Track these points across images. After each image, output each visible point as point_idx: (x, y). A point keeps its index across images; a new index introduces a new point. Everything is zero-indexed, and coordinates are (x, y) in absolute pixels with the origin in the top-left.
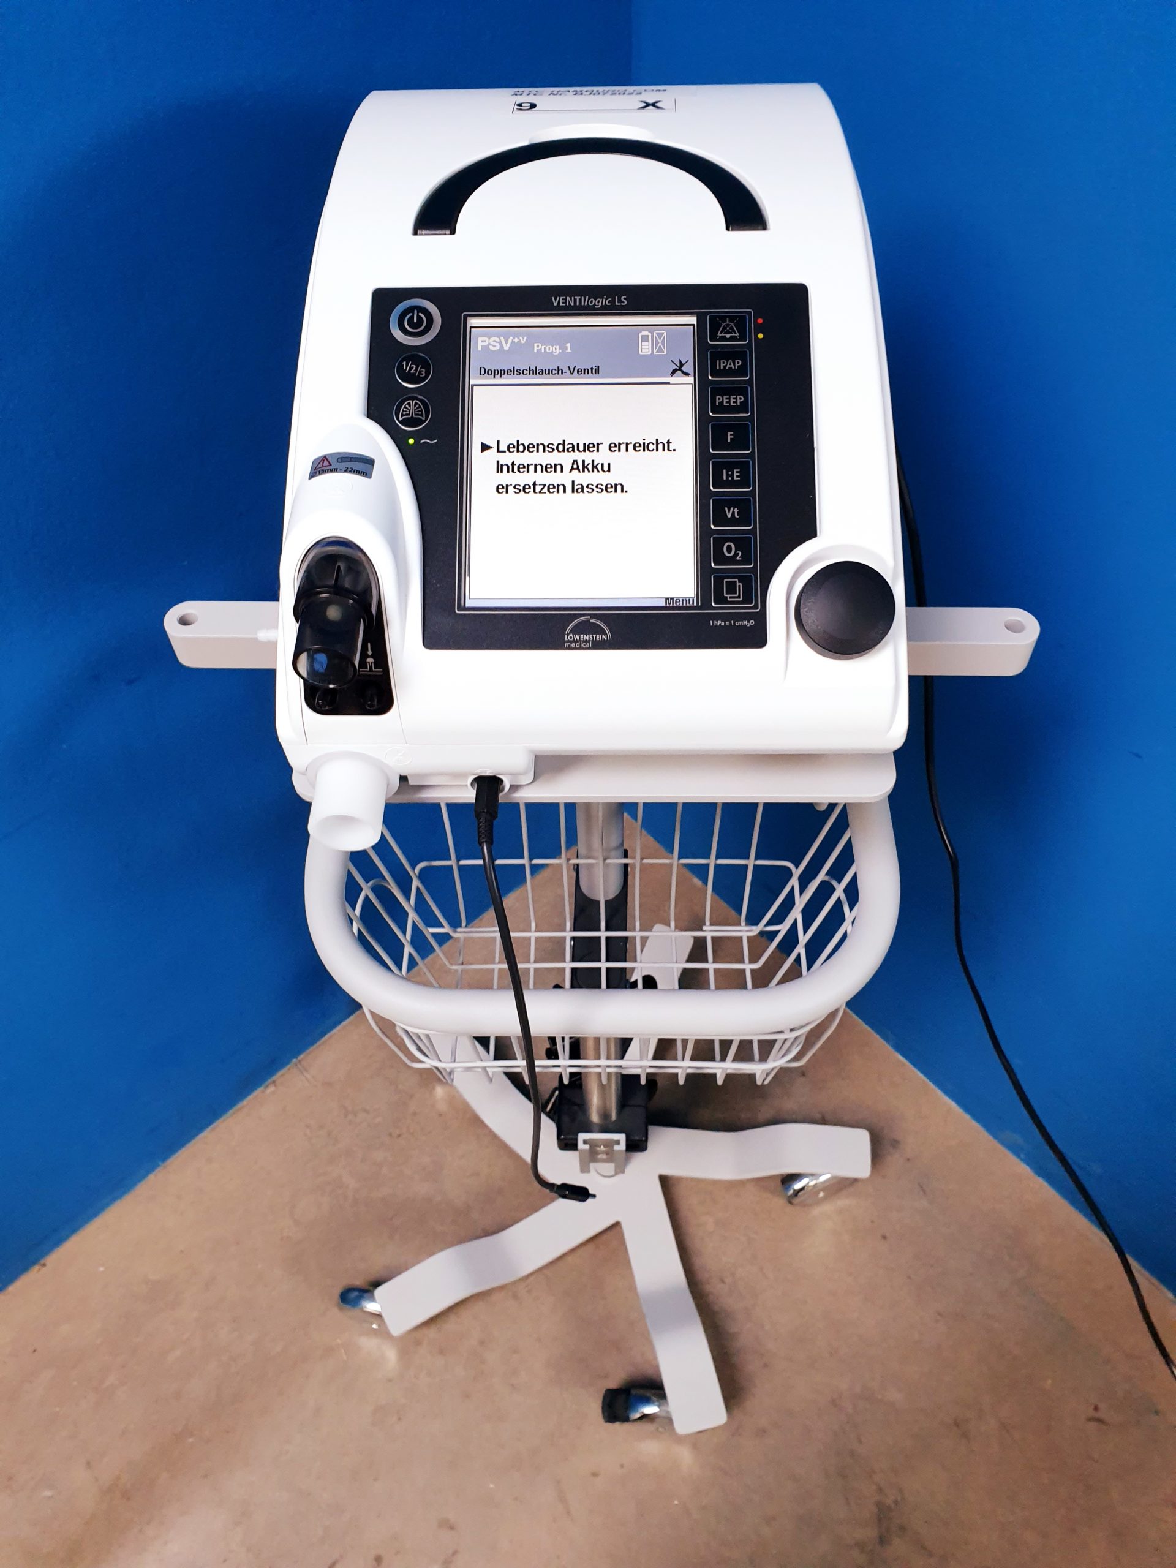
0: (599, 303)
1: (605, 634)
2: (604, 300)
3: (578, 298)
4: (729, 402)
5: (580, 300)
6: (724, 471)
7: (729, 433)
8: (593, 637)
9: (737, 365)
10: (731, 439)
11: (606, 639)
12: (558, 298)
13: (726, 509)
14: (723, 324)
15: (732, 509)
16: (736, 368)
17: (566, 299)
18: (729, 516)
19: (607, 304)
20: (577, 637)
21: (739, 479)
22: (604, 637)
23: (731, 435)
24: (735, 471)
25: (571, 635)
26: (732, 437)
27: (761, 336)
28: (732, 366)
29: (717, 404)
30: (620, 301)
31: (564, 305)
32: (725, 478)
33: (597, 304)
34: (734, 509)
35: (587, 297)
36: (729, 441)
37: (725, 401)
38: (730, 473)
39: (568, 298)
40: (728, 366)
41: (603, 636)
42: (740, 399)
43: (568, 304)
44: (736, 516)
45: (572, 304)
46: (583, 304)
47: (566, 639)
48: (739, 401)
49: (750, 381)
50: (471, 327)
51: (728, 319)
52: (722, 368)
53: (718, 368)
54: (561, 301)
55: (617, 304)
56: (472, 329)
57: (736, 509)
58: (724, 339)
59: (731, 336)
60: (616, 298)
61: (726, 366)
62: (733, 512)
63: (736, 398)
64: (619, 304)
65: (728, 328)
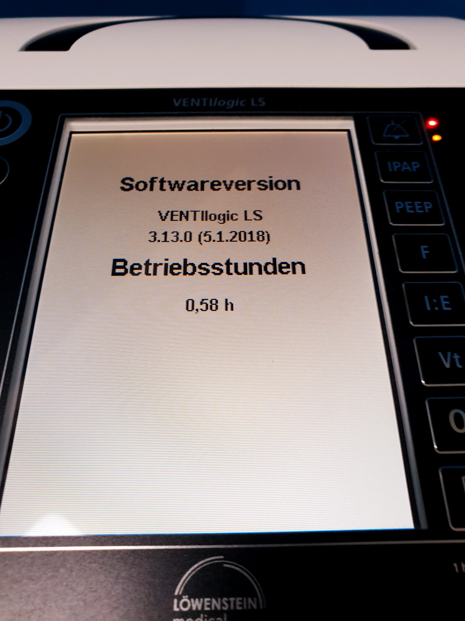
0: (231, 104)
1: (253, 595)
2: (237, 102)
3: (205, 100)
4: (414, 209)
5: (208, 102)
6: (426, 298)
7: (423, 247)
8: (229, 602)
9: (414, 167)
10: (426, 254)
11: (255, 606)
12: (180, 100)
13: (440, 354)
14: (388, 126)
15: (449, 354)
16: (415, 170)
17: (190, 101)
18: (447, 365)
19: (241, 104)
20: (196, 604)
21: (450, 309)
22: (252, 603)
23: (425, 249)
24: (442, 297)
25: (185, 599)
26: (427, 252)
27: (437, 138)
28: (408, 168)
29: (398, 211)
30: (256, 102)
31: (188, 106)
32: (429, 308)
33: (228, 104)
34: (452, 355)
35: (216, 99)
36: (424, 257)
37: (408, 207)
38: (435, 301)
39: (193, 100)
40: (403, 169)
41: (250, 600)
42: (428, 206)
43: (192, 105)
44: (460, 366)
45: (198, 104)
46: (211, 105)
47: (176, 609)
48: (427, 208)
49: (436, 183)
50: (72, 133)
51: (392, 121)
52: (396, 170)
53: (391, 170)
54: (184, 102)
55: (253, 104)
56: (73, 135)
57: (456, 354)
58: (393, 140)
59: (400, 138)
60: (253, 100)
61: (401, 168)
62: (453, 361)
63: (422, 205)
64: (256, 105)
65: (395, 129)
